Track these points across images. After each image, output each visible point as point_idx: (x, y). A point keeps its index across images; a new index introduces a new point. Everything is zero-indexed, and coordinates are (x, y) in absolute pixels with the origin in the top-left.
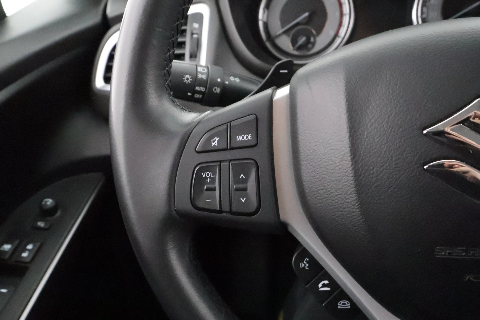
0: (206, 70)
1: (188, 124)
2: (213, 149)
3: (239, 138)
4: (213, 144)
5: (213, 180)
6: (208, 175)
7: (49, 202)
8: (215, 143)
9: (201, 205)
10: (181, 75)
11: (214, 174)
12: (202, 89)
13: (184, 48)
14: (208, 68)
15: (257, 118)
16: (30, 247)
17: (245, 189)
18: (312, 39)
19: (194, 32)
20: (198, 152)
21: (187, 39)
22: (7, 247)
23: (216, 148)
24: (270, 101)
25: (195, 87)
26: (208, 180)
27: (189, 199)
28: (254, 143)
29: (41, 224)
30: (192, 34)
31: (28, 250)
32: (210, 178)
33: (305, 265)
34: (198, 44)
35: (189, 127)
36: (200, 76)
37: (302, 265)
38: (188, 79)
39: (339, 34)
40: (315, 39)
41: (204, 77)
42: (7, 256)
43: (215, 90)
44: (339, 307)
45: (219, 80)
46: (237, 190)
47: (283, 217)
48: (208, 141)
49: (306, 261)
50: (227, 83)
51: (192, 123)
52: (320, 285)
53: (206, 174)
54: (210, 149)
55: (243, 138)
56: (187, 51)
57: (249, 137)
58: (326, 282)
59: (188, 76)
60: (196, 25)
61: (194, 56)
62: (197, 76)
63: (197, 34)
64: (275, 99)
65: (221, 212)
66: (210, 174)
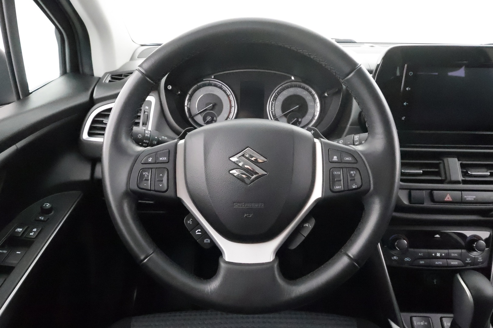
0: (150, 132)
1: (139, 152)
2: (149, 162)
3: (161, 159)
4: (149, 160)
5: (148, 176)
6: (146, 173)
7: (48, 205)
8: (150, 160)
9: (142, 186)
10: (137, 134)
11: (149, 173)
12: (147, 141)
13: (140, 119)
14: (151, 131)
15: (169, 151)
16: (35, 230)
17: (162, 181)
18: (215, 119)
19: (145, 111)
20: (142, 164)
21: (142, 115)
22: (19, 230)
23: (151, 162)
24: (176, 145)
25: (143, 140)
26: (146, 176)
27: (136, 184)
28: (167, 161)
29: (42, 218)
30: (145, 112)
31: (34, 231)
32: (147, 175)
33: (190, 222)
34: (148, 117)
35: (139, 153)
36: (146, 135)
37: (189, 222)
38: (140, 136)
39: (230, 117)
40: (216, 118)
41: (148, 135)
42: (20, 235)
43: (154, 142)
44: (205, 242)
45: (156, 137)
46: (158, 181)
47: (179, 195)
48: (147, 159)
49: (191, 220)
50: (160, 139)
51: (141, 151)
52: (197, 232)
53: (145, 173)
54: (148, 162)
55: (163, 159)
56: (141, 121)
57: (165, 158)
58: (200, 230)
59: (140, 135)
60: (147, 108)
61: (145, 124)
62: (145, 135)
63: (148, 112)
64: (178, 144)
65: (150, 190)
66: (147, 173)
